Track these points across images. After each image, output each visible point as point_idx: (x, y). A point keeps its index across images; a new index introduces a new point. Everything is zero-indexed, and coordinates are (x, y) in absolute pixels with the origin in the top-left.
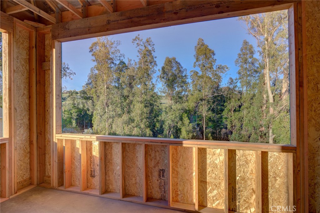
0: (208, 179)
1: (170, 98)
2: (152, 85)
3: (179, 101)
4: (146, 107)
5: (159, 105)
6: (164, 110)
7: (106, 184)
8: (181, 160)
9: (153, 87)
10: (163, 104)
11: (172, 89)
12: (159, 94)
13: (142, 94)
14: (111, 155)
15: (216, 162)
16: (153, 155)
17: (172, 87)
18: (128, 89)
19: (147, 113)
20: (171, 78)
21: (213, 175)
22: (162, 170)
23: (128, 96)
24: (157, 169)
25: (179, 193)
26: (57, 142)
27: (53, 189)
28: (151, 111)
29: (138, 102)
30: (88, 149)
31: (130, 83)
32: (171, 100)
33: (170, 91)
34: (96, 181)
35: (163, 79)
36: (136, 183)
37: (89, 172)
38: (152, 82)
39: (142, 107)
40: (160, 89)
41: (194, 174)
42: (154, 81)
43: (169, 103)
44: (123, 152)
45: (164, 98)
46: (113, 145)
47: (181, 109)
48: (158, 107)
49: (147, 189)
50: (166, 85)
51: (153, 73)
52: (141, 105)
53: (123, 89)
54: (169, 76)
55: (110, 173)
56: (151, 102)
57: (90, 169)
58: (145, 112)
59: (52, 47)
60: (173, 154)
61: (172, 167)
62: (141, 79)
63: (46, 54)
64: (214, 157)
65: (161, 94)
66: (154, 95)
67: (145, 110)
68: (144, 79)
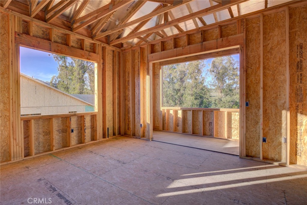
0: (232, 126)
1: (219, 91)
2: (201, 79)
3: (229, 94)
4: (196, 99)
5: (209, 97)
6: (213, 102)
7: (184, 129)
8: (219, 118)
9: (203, 80)
10: (213, 97)
11: (222, 82)
12: (209, 87)
13: (193, 87)
14: (187, 116)
15: (236, 118)
16: (206, 116)
17: (223, 80)
18: (180, 83)
19: (197, 105)
20: (221, 71)
21: (235, 124)
22: (211, 122)
23: (179, 90)
24: (208, 122)
25: (219, 132)
26: (162, 110)
27: (160, 131)
28: (201, 103)
29: (189, 94)
30: (176, 114)
31: (181, 78)
32: (221, 92)
33: (220, 84)
34: (180, 128)
35: (213, 73)
36: (198, 129)
37: (176, 124)
38: (201, 76)
39: (193, 99)
40: (210, 82)
41: (225, 124)
42: (203, 75)
43: (219, 95)
44: (193, 114)
45: (214, 91)
46: (188, 112)
47: (231, 101)
48: (208, 99)
49: (204, 131)
50: (216, 78)
51: (203, 67)
52: (191, 98)
53: (174, 83)
54: (219, 69)
55: (186, 124)
56: (201, 95)
57: (176, 123)
58: (195, 103)
59: (160, 69)
60: (216, 115)
61: (216, 121)
62: (192, 74)
63: (155, 71)
64: (235, 116)
65: (210, 87)
66: (204, 88)
67: (196, 102)
68: (195, 74)
